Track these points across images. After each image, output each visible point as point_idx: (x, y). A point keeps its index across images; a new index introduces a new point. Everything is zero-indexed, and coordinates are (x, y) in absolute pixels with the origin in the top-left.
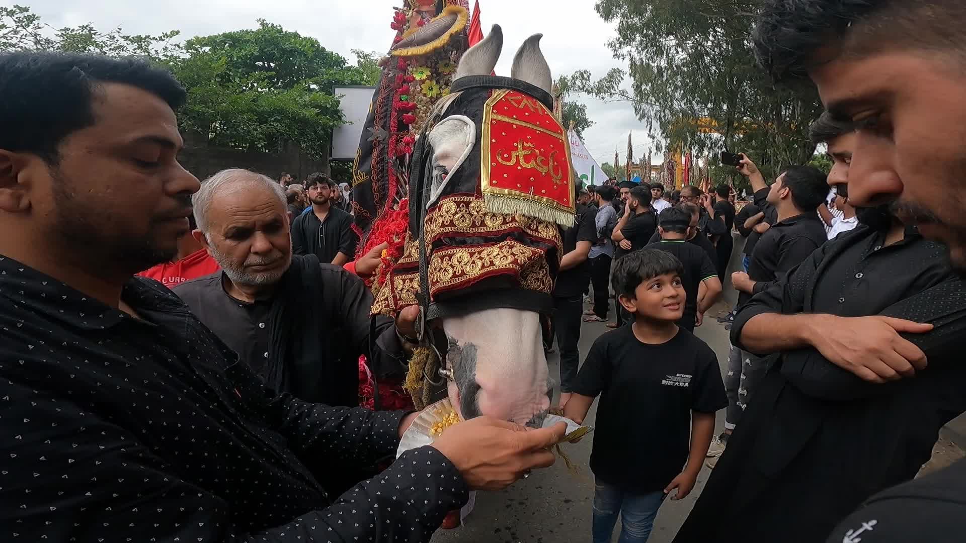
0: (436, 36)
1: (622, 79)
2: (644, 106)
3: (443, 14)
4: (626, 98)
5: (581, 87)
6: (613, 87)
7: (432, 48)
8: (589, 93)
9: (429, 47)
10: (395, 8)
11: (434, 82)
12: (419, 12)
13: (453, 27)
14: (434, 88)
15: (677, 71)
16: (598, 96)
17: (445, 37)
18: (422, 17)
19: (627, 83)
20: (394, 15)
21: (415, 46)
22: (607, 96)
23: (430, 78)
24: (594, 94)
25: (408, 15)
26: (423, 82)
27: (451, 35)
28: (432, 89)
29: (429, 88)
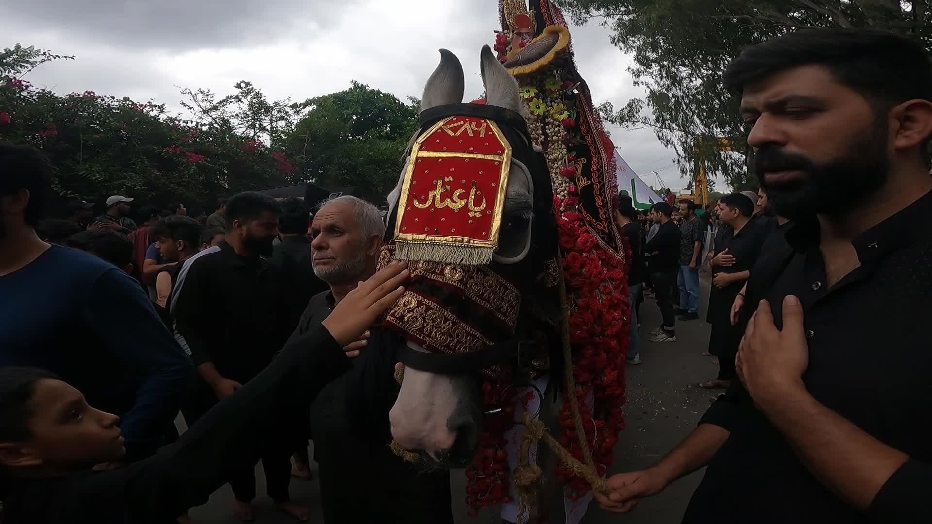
0: (541, 55)
1: (641, 108)
2: (666, 132)
3: (544, 34)
4: (649, 126)
5: (606, 117)
6: (634, 116)
7: (537, 67)
8: (613, 122)
9: (535, 65)
10: (495, 32)
11: (541, 101)
12: (519, 34)
13: (556, 45)
14: (541, 106)
15: (694, 100)
16: (622, 125)
17: (550, 56)
18: (522, 38)
19: (648, 111)
20: (496, 38)
21: (521, 65)
22: (629, 123)
23: (537, 96)
24: (618, 123)
25: (509, 37)
26: (530, 100)
27: (556, 52)
28: (539, 107)
29: (536, 106)
